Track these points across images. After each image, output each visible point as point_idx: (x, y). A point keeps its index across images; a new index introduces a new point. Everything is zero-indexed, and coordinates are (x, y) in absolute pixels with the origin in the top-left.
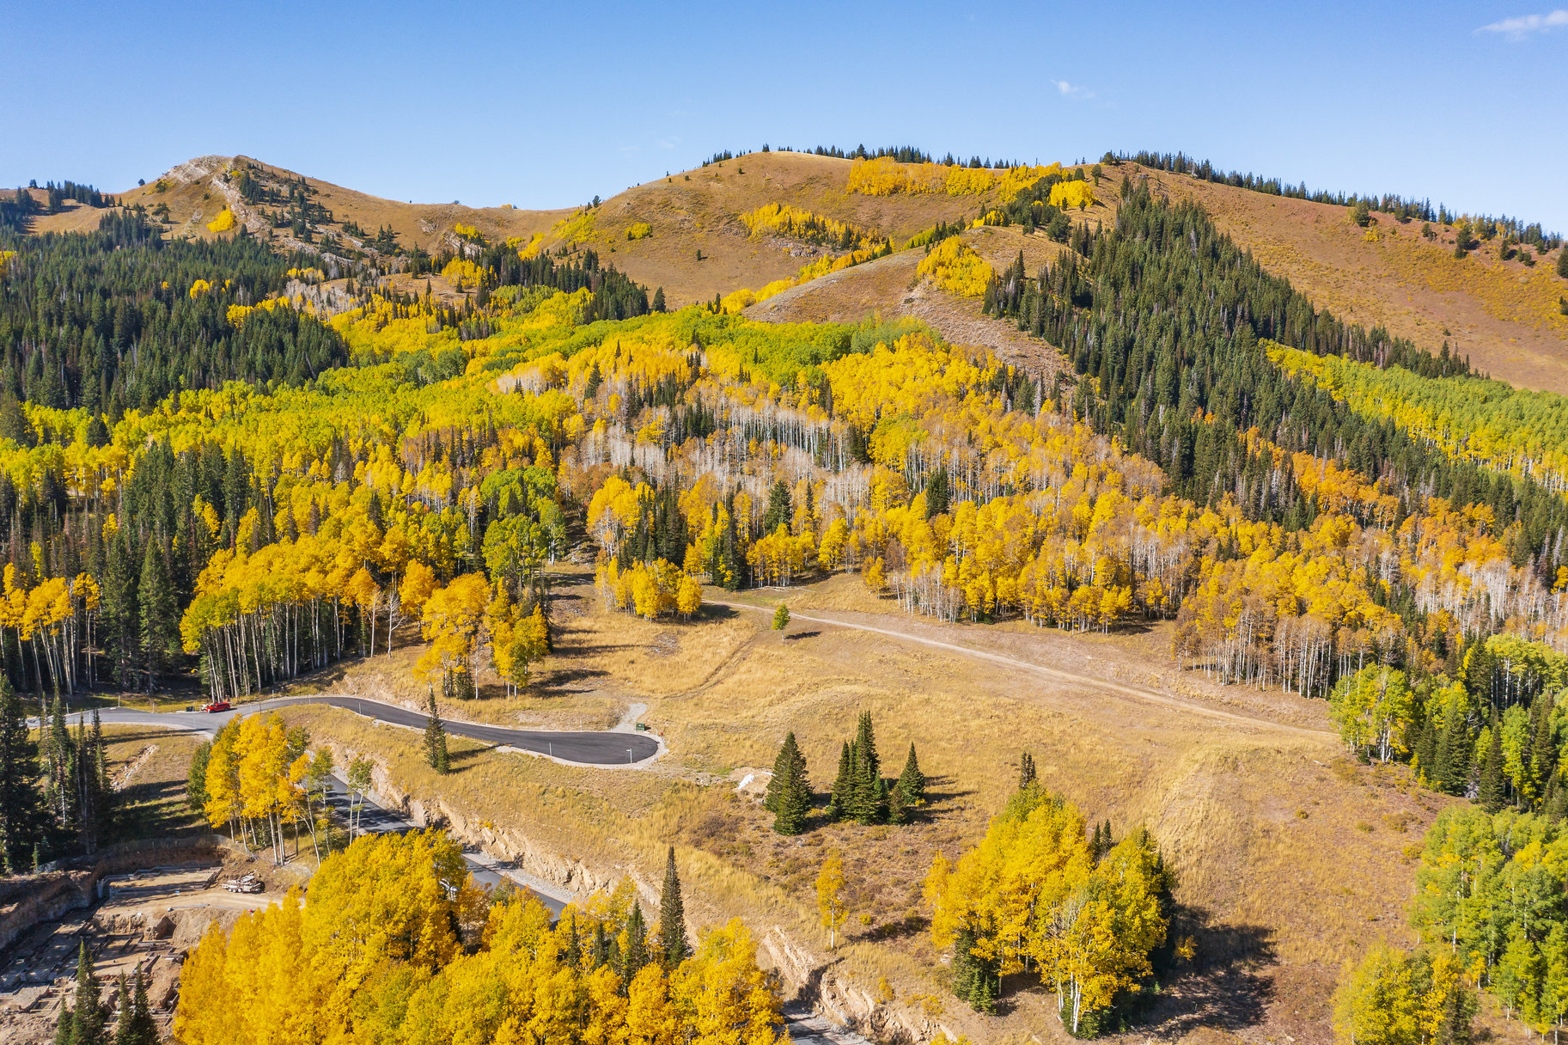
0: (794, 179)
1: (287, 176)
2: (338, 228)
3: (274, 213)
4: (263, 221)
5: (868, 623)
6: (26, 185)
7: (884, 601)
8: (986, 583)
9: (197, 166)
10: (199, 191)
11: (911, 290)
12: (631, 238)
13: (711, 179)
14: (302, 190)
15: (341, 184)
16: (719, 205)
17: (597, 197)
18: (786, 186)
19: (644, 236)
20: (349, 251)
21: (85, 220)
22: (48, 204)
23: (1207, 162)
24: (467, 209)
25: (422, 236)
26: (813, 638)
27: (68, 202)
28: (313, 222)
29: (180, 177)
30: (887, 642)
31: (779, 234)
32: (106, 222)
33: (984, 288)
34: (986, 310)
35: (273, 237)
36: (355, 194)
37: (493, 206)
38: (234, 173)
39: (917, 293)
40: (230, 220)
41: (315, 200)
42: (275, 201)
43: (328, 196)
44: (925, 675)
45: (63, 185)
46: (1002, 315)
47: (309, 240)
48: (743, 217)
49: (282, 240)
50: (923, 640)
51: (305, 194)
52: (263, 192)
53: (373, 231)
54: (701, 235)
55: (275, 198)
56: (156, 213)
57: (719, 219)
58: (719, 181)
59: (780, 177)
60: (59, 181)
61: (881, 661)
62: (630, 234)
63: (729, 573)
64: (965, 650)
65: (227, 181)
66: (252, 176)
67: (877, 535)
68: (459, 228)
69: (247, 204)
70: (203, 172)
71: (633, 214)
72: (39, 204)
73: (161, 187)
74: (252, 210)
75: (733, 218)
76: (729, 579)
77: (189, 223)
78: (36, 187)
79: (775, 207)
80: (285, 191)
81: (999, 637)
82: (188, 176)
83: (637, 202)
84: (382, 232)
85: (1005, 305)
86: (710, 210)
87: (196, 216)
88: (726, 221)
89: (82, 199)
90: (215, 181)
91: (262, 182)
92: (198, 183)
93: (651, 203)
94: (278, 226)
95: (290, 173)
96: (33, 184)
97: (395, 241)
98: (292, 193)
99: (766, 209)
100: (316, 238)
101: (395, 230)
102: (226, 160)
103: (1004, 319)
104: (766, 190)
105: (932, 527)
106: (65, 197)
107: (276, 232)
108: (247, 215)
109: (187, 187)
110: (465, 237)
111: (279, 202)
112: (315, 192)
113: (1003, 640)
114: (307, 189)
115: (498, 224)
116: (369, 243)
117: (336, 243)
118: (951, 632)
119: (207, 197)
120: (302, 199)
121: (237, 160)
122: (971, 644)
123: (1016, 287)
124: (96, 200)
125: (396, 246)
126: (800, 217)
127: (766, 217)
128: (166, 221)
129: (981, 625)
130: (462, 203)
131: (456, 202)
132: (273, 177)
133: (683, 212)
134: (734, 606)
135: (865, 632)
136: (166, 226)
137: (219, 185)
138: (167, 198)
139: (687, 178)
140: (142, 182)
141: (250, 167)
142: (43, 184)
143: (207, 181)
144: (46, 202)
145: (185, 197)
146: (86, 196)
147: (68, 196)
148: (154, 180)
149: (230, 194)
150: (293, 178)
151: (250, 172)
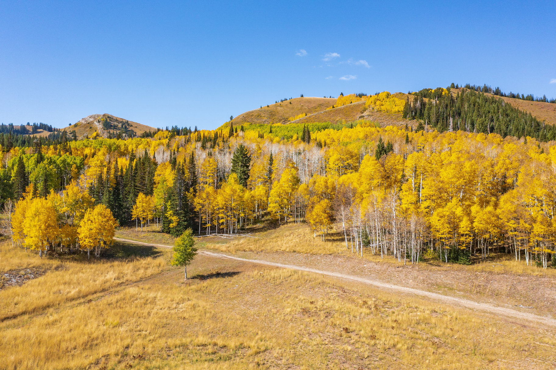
0: (313, 105)
1: (122, 120)
3: (114, 132)
5: (306, 264)
6: (25, 124)
7: (330, 244)
8: (459, 211)
9: (90, 118)
10: (89, 126)
11: (363, 113)
13: (278, 106)
14: (126, 124)
15: (142, 123)
16: (281, 115)
17: (232, 116)
18: (309, 107)
22: (32, 131)
23: (498, 88)
26: (227, 279)
27: (39, 130)
29: (83, 122)
30: (323, 283)
32: (50, 136)
33: (402, 108)
34: (405, 117)
38: (102, 119)
39: (366, 114)
41: (130, 128)
42: (115, 129)
43: (136, 127)
44: (385, 340)
45: (39, 124)
46: (414, 118)
48: (290, 119)
50: (377, 283)
51: (128, 127)
52: (111, 126)
55: (115, 127)
56: (71, 133)
58: (281, 107)
59: (307, 105)
60: (38, 122)
61: (305, 311)
63: (174, 218)
64: (443, 297)
65: (99, 122)
66: (108, 120)
67: (327, 187)
69: (104, 129)
70: (91, 120)
71: (244, 120)
72: (28, 131)
73: (76, 125)
74: (106, 131)
75: (286, 119)
76: (174, 224)
78: (29, 125)
79: (304, 115)
80: (120, 125)
81: (488, 281)
82: (86, 121)
83: (247, 116)
85: (416, 114)
86: (276, 117)
87: (86, 134)
88: (283, 121)
89: (45, 129)
90: (95, 122)
91: (112, 123)
92: (89, 123)
93: (252, 116)
95: (123, 119)
96: (28, 124)
98: (122, 126)
99: (300, 116)
102: (101, 115)
103: (415, 120)
104: (301, 109)
105: (383, 165)
108: (103, 133)
109: (85, 125)
111: (117, 129)
112: (132, 126)
113: (496, 285)
114: (129, 125)
118: (415, 273)
119: (91, 128)
120: (126, 127)
121: (104, 115)
122: (449, 289)
123: (421, 105)
124: (50, 129)
129: (456, 266)
132: (117, 120)
133: (265, 118)
134: (160, 247)
135: (296, 272)
137: (96, 123)
138: (76, 129)
139: (268, 107)
140: (70, 124)
141: (108, 117)
142: (32, 124)
143: (92, 123)
144: (31, 130)
145: (83, 128)
146: (47, 128)
147: (40, 128)
148: (74, 123)
149: (99, 126)
150: (124, 121)
151: (108, 119)
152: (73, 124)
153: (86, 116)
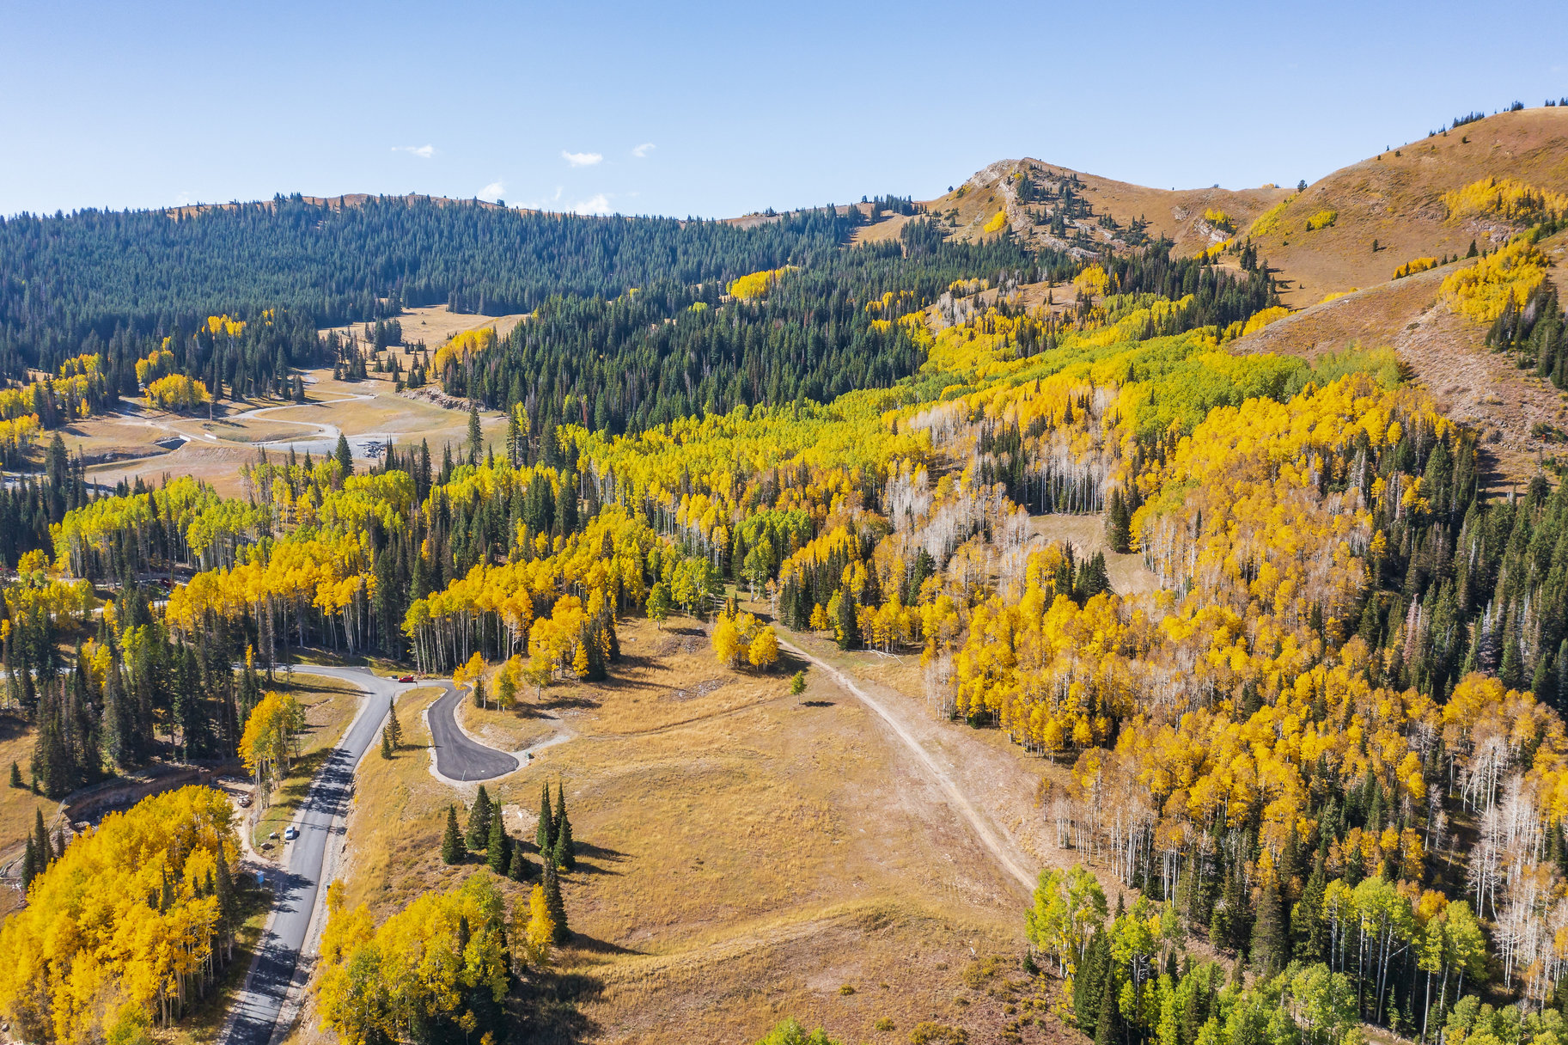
0: (1532, 144)
1: (1062, 173)
2: (1093, 221)
3: (1040, 211)
4: (1028, 219)
6: (858, 201)
8: (977, 687)
9: (992, 170)
10: (986, 195)
12: (1310, 228)
13: (1425, 154)
14: (1071, 184)
16: (1422, 184)
17: (1303, 182)
18: (1517, 153)
19: (1325, 226)
20: (1098, 244)
21: (890, 230)
22: (870, 216)
24: (1225, 191)
25: (1173, 223)
27: (885, 214)
28: (1071, 218)
29: (977, 182)
31: (1484, 215)
32: (906, 229)
34: (1488, 341)
35: (1032, 234)
36: (1122, 185)
37: (1251, 186)
38: (1017, 175)
40: (1002, 220)
41: (1081, 194)
42: (1044, 199)
43: (1095, 189)
45: (885, 200)
47: (1062, 236)
48: (1445, 198)
49: (1040, 236)
51: (1074, 191)
52: (1036, 191)
53: (1124, 221)
54: (1390, 221)
55: (1045, 196)
56: (948, 218)
57: (1416, 201)
58: (1435, 155)
59: (1515, 143)
60: (884, 195)
62: (1309, 224)
65: (1010, 183)
66: (1030, 177)
68: (1209, 214)
69: (1019, 204)
70: (995, 176)
71: (1324, 200)
72: (865, 217)
73: (961, 193)
74: (1021, 210)
75: (1433, 198)
77: (971, 225)
78: (866, 202)
79: (1489, 182)
80: (1056, 188)
82: (983, 180)
84: (1134, 223)
86: (1409, 191)
87: (978, 219)
88: (1424, 202)
89: (896, 210)
90: (1001, 184)
91: (1038, 182)
92: (988, 187)
93: (1346, 187)
94: (1039, 223)
95: (1066, 170)
96: (865, 200)
97: (1144, 232)
98: (1061, 190)
99: (1478, 185)
100: (1070, 233)
101: (1148, 219)
102: (1014, 163)
104: (1489, 160)
106: (881, 209)
107: (1036, 229)
108: (1016, 214)
109: (980, 191)
110: (1213, 222)
111: (1047, 199)
112: (1084, 187)
114: (1077, 185)
115: (1250, 207)
116: (1118, 235)
117: (1087, 236)
119: (991, 199)
120: (1069, 194)
121: (1022, 163)
123: (1538, 311)
124: (908, 208)
125: (1144, 236)
126: (1513, 193)
127: (1477, 194)
128: (953, 225)
130: (1222, 187)
131: (1216, 186)
132: (1050, 175)
133: (1378, 195)
136: (953, 229)
137: (1003, 187)
138: (961, 205)
139: (1398, 154)
140: (951, 189)
141: (1032, 168)
142: (871, 199)
143: (995, 184)
144: (869, 214)
145: (975, 201)
146: (900, 207)
147: (886, 207)
148: (959, 186)
149: (1009, 194)
150: (1067, 175)
151: (1030, 173)
152: (956, 187)
153: (983, 166)
